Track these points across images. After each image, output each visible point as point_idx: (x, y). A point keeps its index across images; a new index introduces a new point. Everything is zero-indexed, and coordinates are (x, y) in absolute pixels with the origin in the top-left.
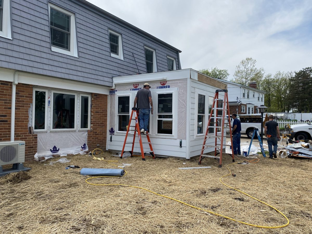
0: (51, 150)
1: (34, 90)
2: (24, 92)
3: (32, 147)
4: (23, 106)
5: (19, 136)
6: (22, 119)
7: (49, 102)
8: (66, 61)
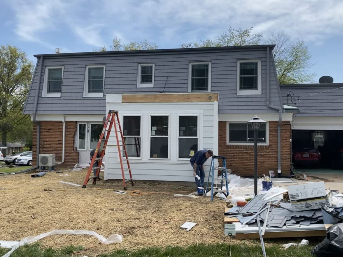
0: (89, 163)
1: (78, 124)
2: (70, 126)
3: (75, 160)
4: (70, 135)
5: (68, 152)
6: (69, 142)
7: (88, 131)
8: (92, 101)
